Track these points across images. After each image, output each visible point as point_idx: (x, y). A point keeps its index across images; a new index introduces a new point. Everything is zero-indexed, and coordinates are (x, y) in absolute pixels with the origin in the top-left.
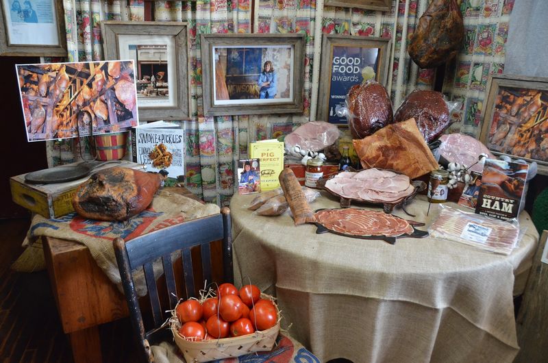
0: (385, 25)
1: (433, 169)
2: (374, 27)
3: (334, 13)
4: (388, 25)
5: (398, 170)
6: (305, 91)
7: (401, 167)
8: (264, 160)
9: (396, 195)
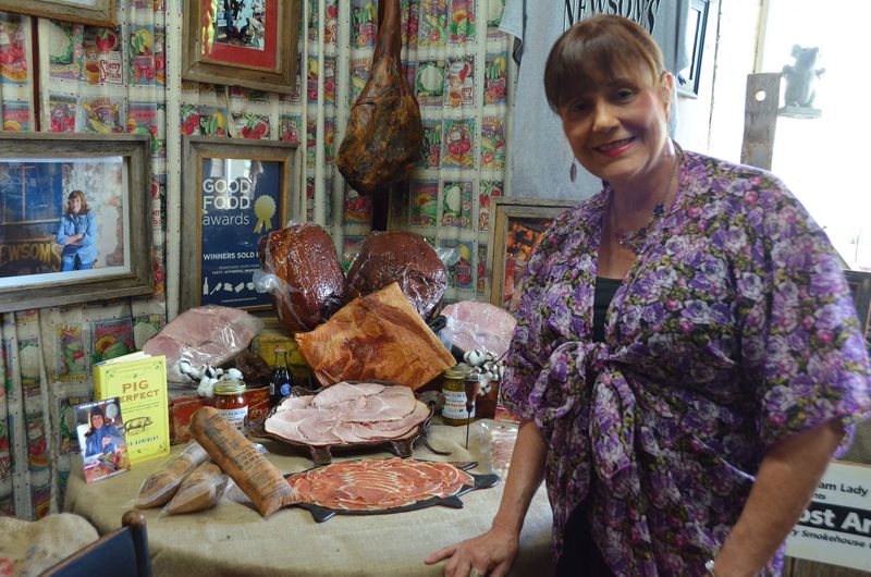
0: (285, 119)
1: (446, 367)
2: (268, 122)
3: (197, 95)
4: (290, 118)
5: (385, 378)
6: (156, 248)
7: (390, 372)
8: (129, 398)
9: (401, 424)
